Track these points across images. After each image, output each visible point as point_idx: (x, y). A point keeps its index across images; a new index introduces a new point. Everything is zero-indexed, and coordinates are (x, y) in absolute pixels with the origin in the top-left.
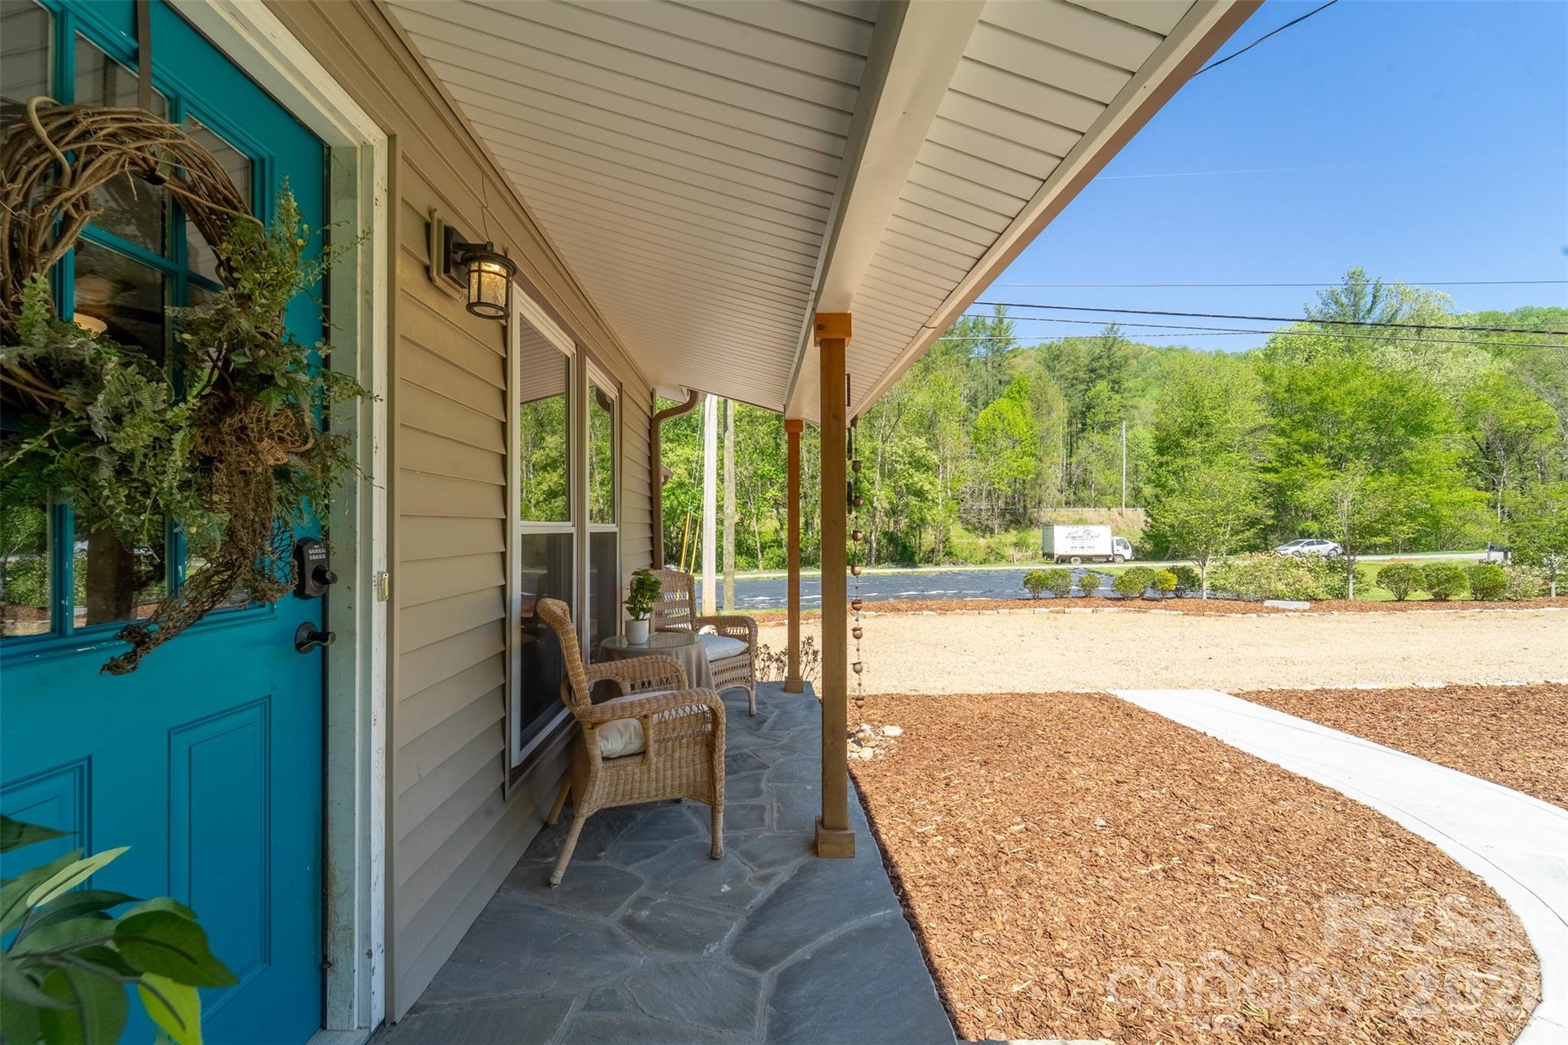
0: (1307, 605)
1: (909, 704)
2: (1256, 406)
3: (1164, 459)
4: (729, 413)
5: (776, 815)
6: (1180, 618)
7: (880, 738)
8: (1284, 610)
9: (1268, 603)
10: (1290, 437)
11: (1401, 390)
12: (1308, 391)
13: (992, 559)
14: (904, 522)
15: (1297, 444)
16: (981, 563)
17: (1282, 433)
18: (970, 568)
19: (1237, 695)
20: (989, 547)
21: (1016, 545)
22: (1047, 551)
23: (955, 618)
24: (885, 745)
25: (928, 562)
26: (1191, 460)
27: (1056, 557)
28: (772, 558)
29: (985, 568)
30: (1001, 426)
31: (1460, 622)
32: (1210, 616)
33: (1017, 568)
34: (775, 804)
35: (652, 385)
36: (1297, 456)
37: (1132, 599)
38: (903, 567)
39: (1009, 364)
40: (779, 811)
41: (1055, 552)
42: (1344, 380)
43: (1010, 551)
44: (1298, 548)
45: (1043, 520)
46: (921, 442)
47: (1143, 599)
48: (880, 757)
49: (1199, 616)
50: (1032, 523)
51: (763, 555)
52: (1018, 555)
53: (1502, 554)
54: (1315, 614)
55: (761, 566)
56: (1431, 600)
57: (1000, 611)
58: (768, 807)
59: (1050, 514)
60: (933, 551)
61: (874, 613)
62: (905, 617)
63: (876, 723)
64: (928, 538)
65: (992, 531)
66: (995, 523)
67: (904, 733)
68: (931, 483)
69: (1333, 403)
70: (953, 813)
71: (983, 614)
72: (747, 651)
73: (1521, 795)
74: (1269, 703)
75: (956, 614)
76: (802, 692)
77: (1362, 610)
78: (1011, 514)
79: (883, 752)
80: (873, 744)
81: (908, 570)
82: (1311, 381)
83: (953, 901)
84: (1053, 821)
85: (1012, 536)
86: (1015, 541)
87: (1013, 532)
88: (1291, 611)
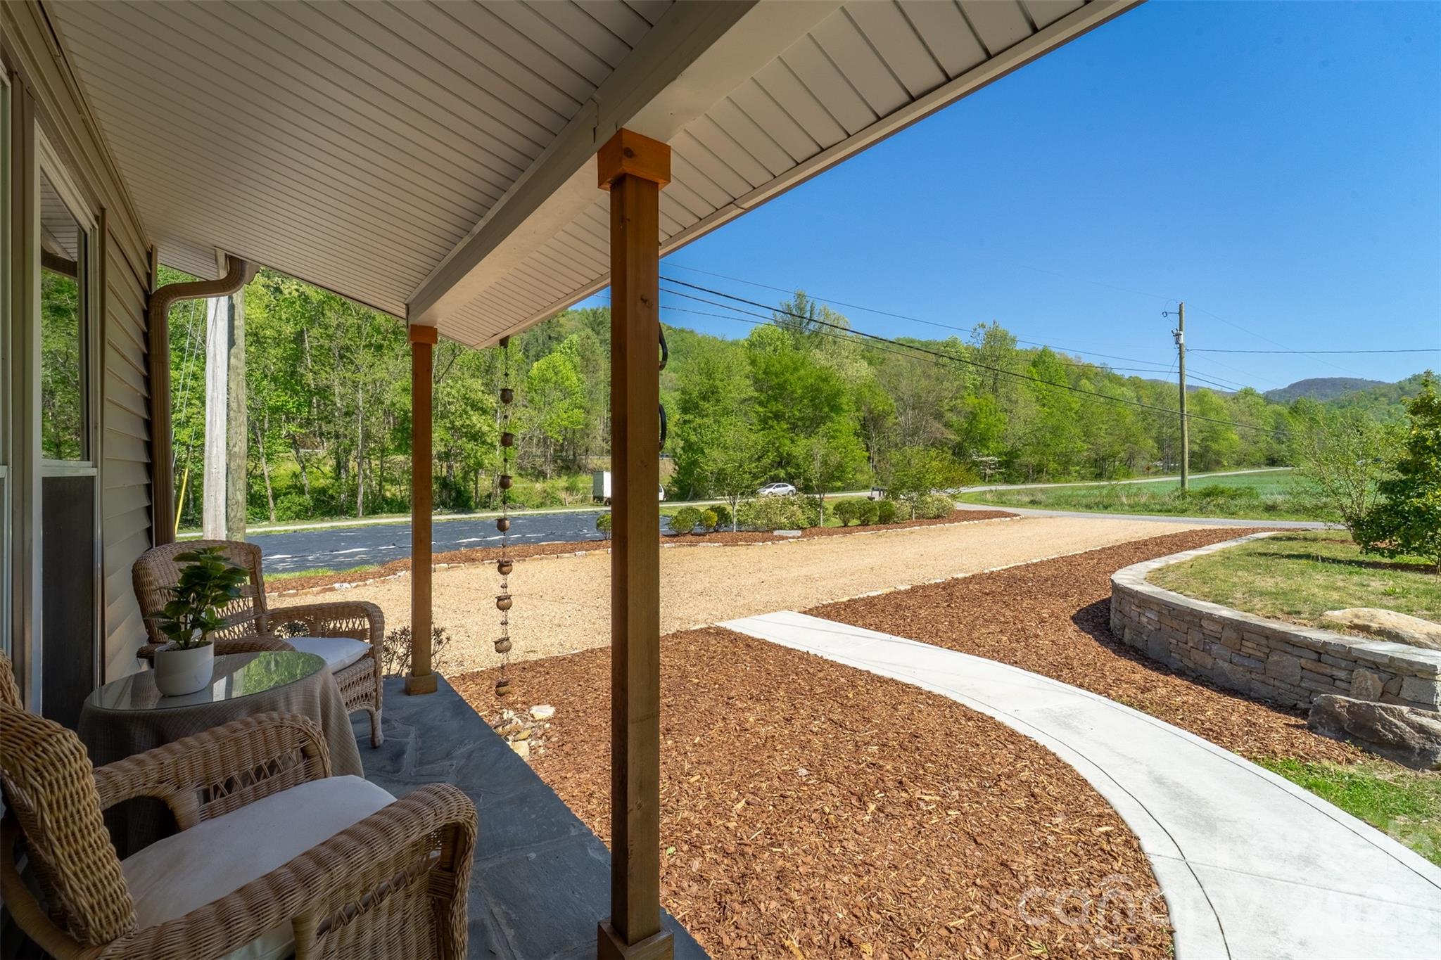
0: (799, 533)
1: (548, 673)
2: (748, 382)
3: (687, 417)
4: (237, 323)
5: (510, 933)
6: (721, 549)
7: (530, 724)
8: (787, 538)
9: (776, 533)
10: (766, 407)
11: (826, 380)
12: (777, 375)
13: (548, 502)
14: (457, 467)
15: (771, 412)
16: (538, 507)
17: (761, 404)
18: (529, 512)
19: (805, 613)
20: (545, 491)
21: (567, 489)
22: (596, 495)
23: (535, 563)
24: (540, 733)
25: (485, 507)
26: (706, 420)
27: (605, 500)
28: (289, 508)
29: (543, 511)
30: (554, 378)
31: (881, 540)
32: (742, 545)
33: (572, 511)
34: (496, 910)
35: (151, 239)
36: (770, 422)
37: (684, 535)
38: (458, 513)
39: (558, 322)
40: (511, 923)
41: (605, 495)
42: (796, 369)
43: (563, 495)
44: (771, 490)
45: (590, 466)
46: (477, 384)
47: (692, 535)
48: (542, 751)
49: (734, 546)
50: (581, 469)
51: (275, 504)
52: (570, 499)
53: (878, 492)
54: (805, 539)
55: (273, 517)
56: (859, 525)
57: (577, 553)
58: (489, 922)
59: (595, 462)
60: (489, 496)
61: (446, 565)
62: (481, 568)
63: (519, 706)
64: (486, 483)
65: (545, 477)
66: (548, 469)
67: (557, 711)
68: (490, 426)
69: (791, 384)
70: (669, 808)
71: (561, 558)
72: (371, 654)
73: (996, 663)
74: (828, 616)
75: (535, 559)
76: (436, 690)
77: (829, 535)
78: (563, 461)
79: (540, 742)
80: (524, 734)
81: (463, 516)
82: (777, 368)
83: (737, 944)
84: (764, 785)
85: (563, 482)
86: (567, 485)
87: (565, 478)
88: (790, 538)
